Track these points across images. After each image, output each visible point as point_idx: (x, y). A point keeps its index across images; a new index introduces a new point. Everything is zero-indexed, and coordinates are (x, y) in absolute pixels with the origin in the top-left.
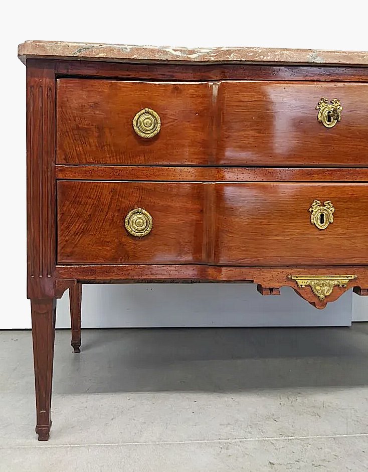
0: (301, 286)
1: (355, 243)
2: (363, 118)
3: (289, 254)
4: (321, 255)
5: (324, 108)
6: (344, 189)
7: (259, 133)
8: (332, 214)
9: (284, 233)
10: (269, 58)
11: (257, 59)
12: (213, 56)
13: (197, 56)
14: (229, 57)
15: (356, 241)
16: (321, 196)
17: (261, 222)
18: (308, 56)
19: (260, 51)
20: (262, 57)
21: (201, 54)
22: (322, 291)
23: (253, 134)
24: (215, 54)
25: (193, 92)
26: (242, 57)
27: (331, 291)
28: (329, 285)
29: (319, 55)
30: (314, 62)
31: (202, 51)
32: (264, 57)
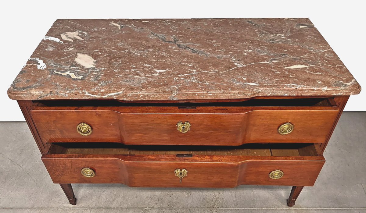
5: (180, 125)
7: (145, 134)
8: (187, 173)
18: (169, 97)
19: (141, 96)
21: (108, 96)
23: (142, 135)
29: (175, 96)
30: (172, 100)
31: (109, 94)
32: (143, 99)
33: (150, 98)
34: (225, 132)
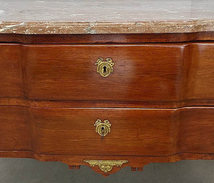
0: (92, 165)
1: (126, 144)
2: (130, 70)
3: (83, 149)
4: (104, 150)
5: (100, 64)
6: (118, 112)
7: (55, 80)
8: (110, 127)
9: (78, 138)
10: (54, 32)
11: (46, 33)
12: (14, 31)
13: (4, 30)
14: (25, 32)
15: (127, 143)
16: (102, 116)
17: (63, 132)
18: (84, 30)
19: (47, 27)
20: (49, 31)
21: (6, 29)
22: (106, 168)
23: (51, 81)
24: (16, 29)
25: (8, 51)
26: (34, 32)
27: (111, 169)
28: (110, 165)
29: (93, 28)
30: (89, 34)
31: (7, 26)
32: (51, 31)
33: (60, 30)
34: (160, 76)
